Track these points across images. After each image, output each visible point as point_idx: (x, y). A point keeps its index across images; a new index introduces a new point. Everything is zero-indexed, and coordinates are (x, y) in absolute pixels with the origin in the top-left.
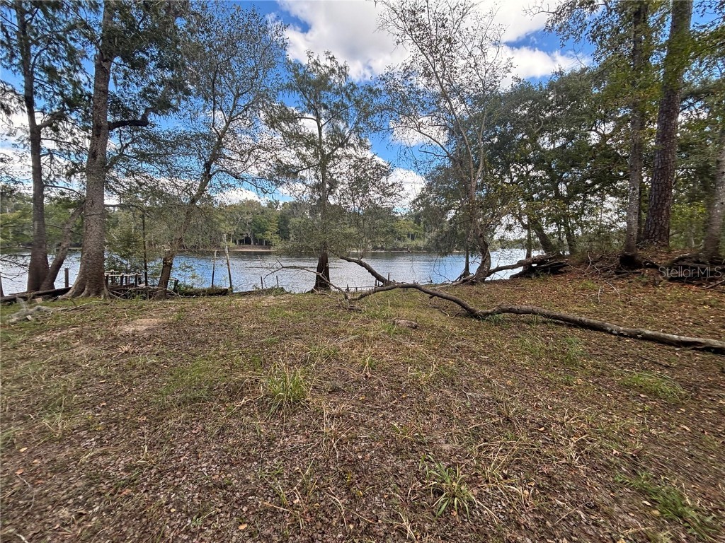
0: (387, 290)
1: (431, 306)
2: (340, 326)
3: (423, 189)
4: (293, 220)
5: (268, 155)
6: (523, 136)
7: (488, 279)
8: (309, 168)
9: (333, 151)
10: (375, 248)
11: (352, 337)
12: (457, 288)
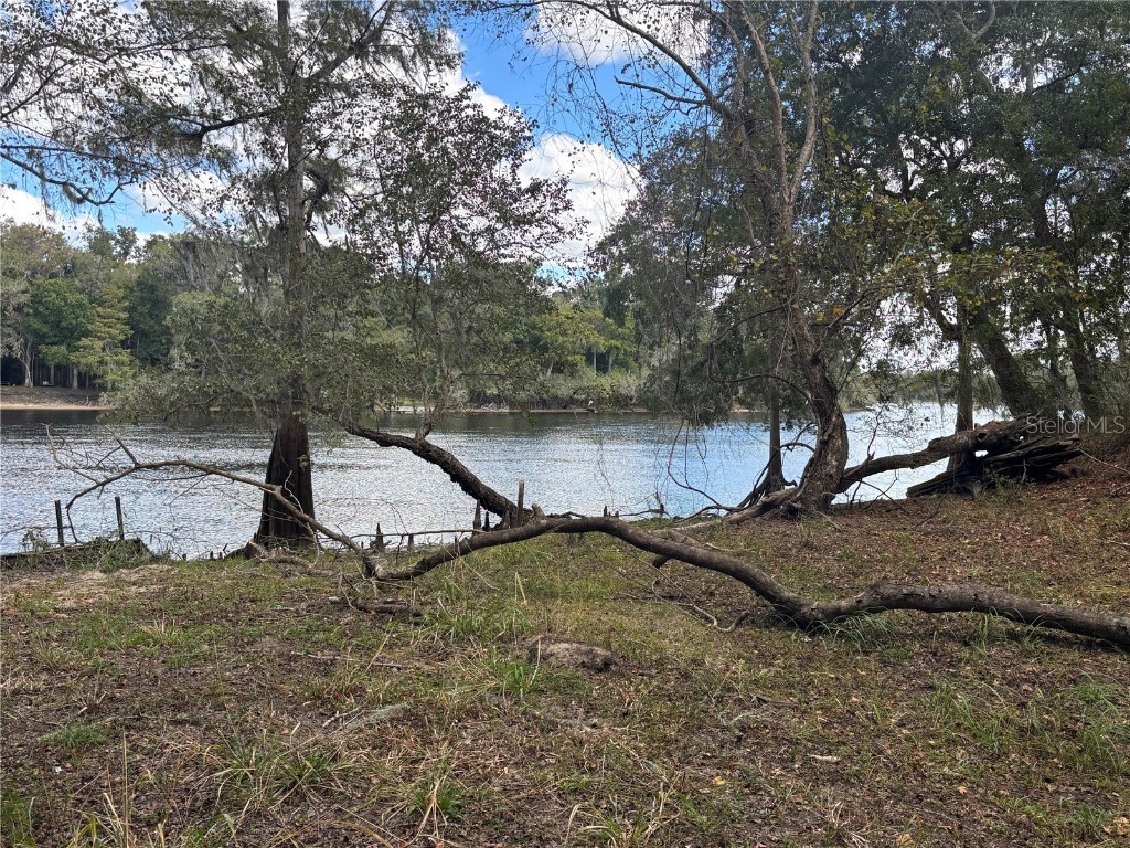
0: (514, 539)
1: (658, 591)
2: (339, 672)
3: (631, 205)
4: (183, 299)
5: (91, 68)
6: (939, 47)
7: (840, 499)
8: (243, 119)
9: (329, 67)
10: (478, 398)
11: (383, 712)
12: (744, 532)
